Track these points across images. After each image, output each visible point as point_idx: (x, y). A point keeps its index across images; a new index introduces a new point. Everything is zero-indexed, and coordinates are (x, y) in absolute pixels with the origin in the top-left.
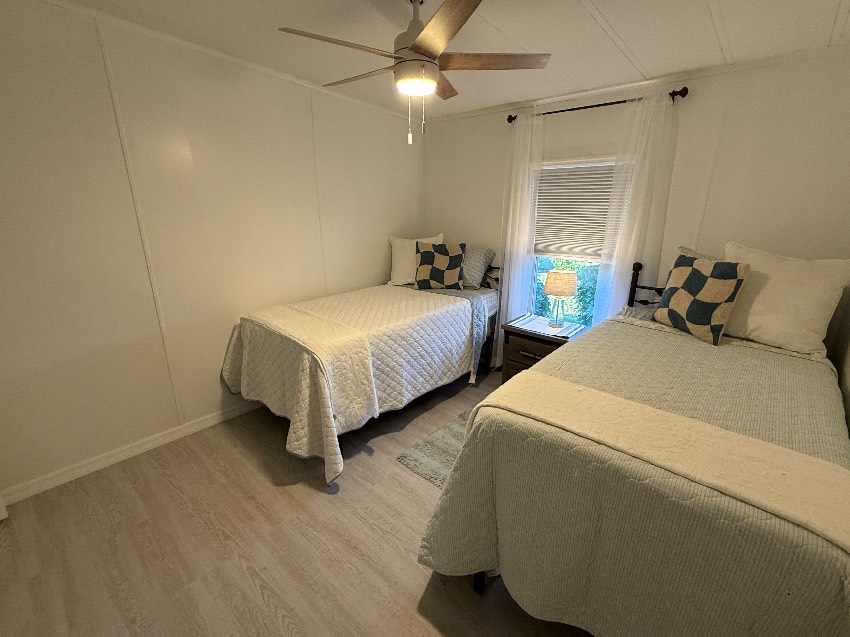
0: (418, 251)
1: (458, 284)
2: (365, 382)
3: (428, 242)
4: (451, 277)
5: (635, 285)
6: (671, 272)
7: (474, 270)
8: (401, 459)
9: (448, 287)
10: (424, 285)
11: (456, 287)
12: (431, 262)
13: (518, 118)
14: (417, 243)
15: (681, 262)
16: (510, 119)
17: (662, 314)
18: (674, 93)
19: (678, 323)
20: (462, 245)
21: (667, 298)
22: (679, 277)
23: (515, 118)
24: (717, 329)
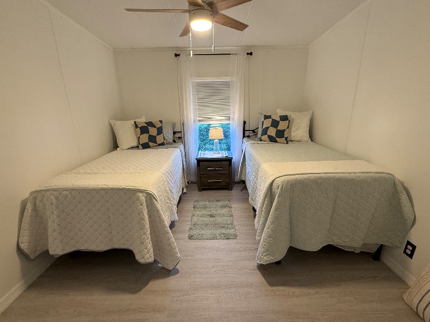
0: (137, 126)
1: (164, 142)
2: (168, 201)
3: (142, 121)
4: (160, 139)
5: (244, 131)
6: (263, 122)
7: (168, 135)
8: (191, 237)
9: (159, 145)
10: (145, 146)
11: (163, 144)
12: (148, 132)
13: (181, 55)
14: (135, 122)
15: (266, 117)
16: (176, 55)
17: (265, 137)
18: (248, 54)
19: (272, 140)
20: (161, 122)
21: (265, 131)
22: (268, 123)
23: (179, 55)
24: (286, 139)
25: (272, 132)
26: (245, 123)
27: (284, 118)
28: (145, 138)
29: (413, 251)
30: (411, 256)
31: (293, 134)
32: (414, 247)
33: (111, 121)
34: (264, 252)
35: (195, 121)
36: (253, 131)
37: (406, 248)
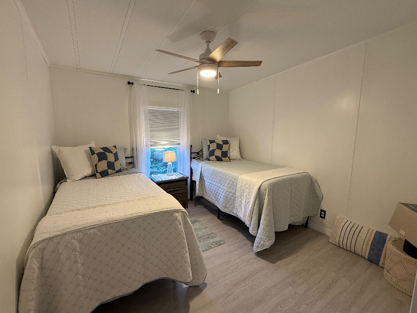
0: (93, 153)
1: (121, 169)
3: (97, 146)
4: (117, 166)
5: (191, 153)
6: (209, 146)
7: (122, 160)
9: (117, 172)
10: (104, 174)
11: (120, 171)
12: (105, 158)
13: (135, 84)
14: (90, 148)
15: (212, 142)
16: (129, 83)
17: (213, 158)
18: (191, 91)
19: (219, 159)
20: (115, 147)
21: (212, 153)
22: (213, 146)
23: (132, 83)
24: (229, 157)
25: (218, 153)
26: (191, 146)
27: (226, 142)
28: (103, 166)
29: (325, 214)
30: (324, 218)
31: (231, 154)
32: (325, 212)
33: (54, 147)
34: (266, 239)
35: (146, 146)
36: (198, 153)
37: (321, 214)
